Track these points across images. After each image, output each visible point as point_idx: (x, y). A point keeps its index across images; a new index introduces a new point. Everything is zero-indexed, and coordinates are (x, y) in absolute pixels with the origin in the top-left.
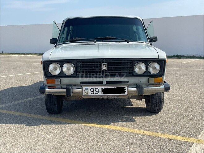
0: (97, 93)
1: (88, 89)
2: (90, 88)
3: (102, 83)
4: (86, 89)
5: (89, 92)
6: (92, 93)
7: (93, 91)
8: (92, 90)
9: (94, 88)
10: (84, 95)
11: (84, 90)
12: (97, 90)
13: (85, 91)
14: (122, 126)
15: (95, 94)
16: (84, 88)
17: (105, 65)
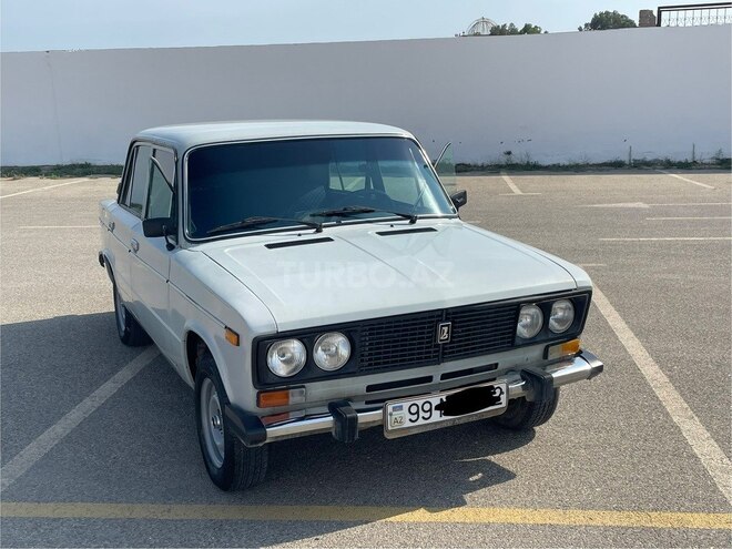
0: (428, 415)
1: (401, 408)
2: (406, 404)
3: (429, 379)
4: (394, 409)
5: (404, 416)
6: (414, 417)
7: (418, 413)
8: (414, 409)
9: (420, 403)
10: (390, 428)
11: (391, 414)
12: (427, 407)
13: (394, 417)
14: (503, 503)
15: (421, 422)
16: (390, 409)
17: (446, 329)
